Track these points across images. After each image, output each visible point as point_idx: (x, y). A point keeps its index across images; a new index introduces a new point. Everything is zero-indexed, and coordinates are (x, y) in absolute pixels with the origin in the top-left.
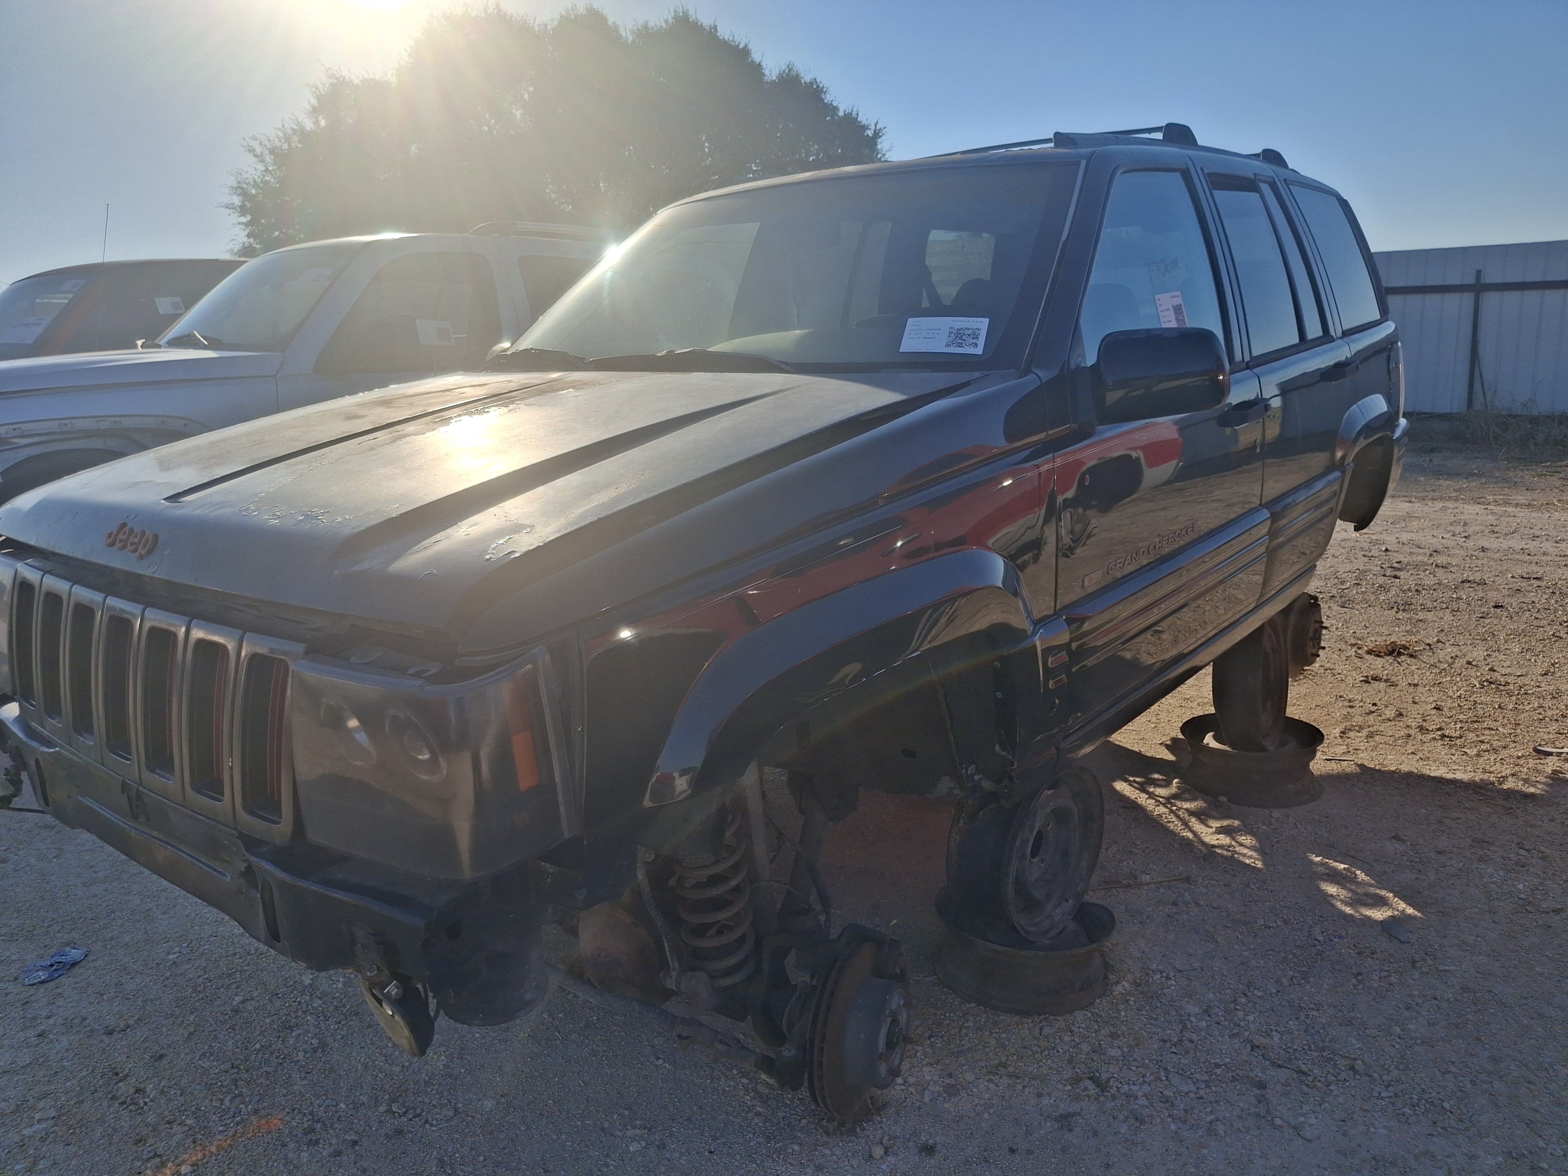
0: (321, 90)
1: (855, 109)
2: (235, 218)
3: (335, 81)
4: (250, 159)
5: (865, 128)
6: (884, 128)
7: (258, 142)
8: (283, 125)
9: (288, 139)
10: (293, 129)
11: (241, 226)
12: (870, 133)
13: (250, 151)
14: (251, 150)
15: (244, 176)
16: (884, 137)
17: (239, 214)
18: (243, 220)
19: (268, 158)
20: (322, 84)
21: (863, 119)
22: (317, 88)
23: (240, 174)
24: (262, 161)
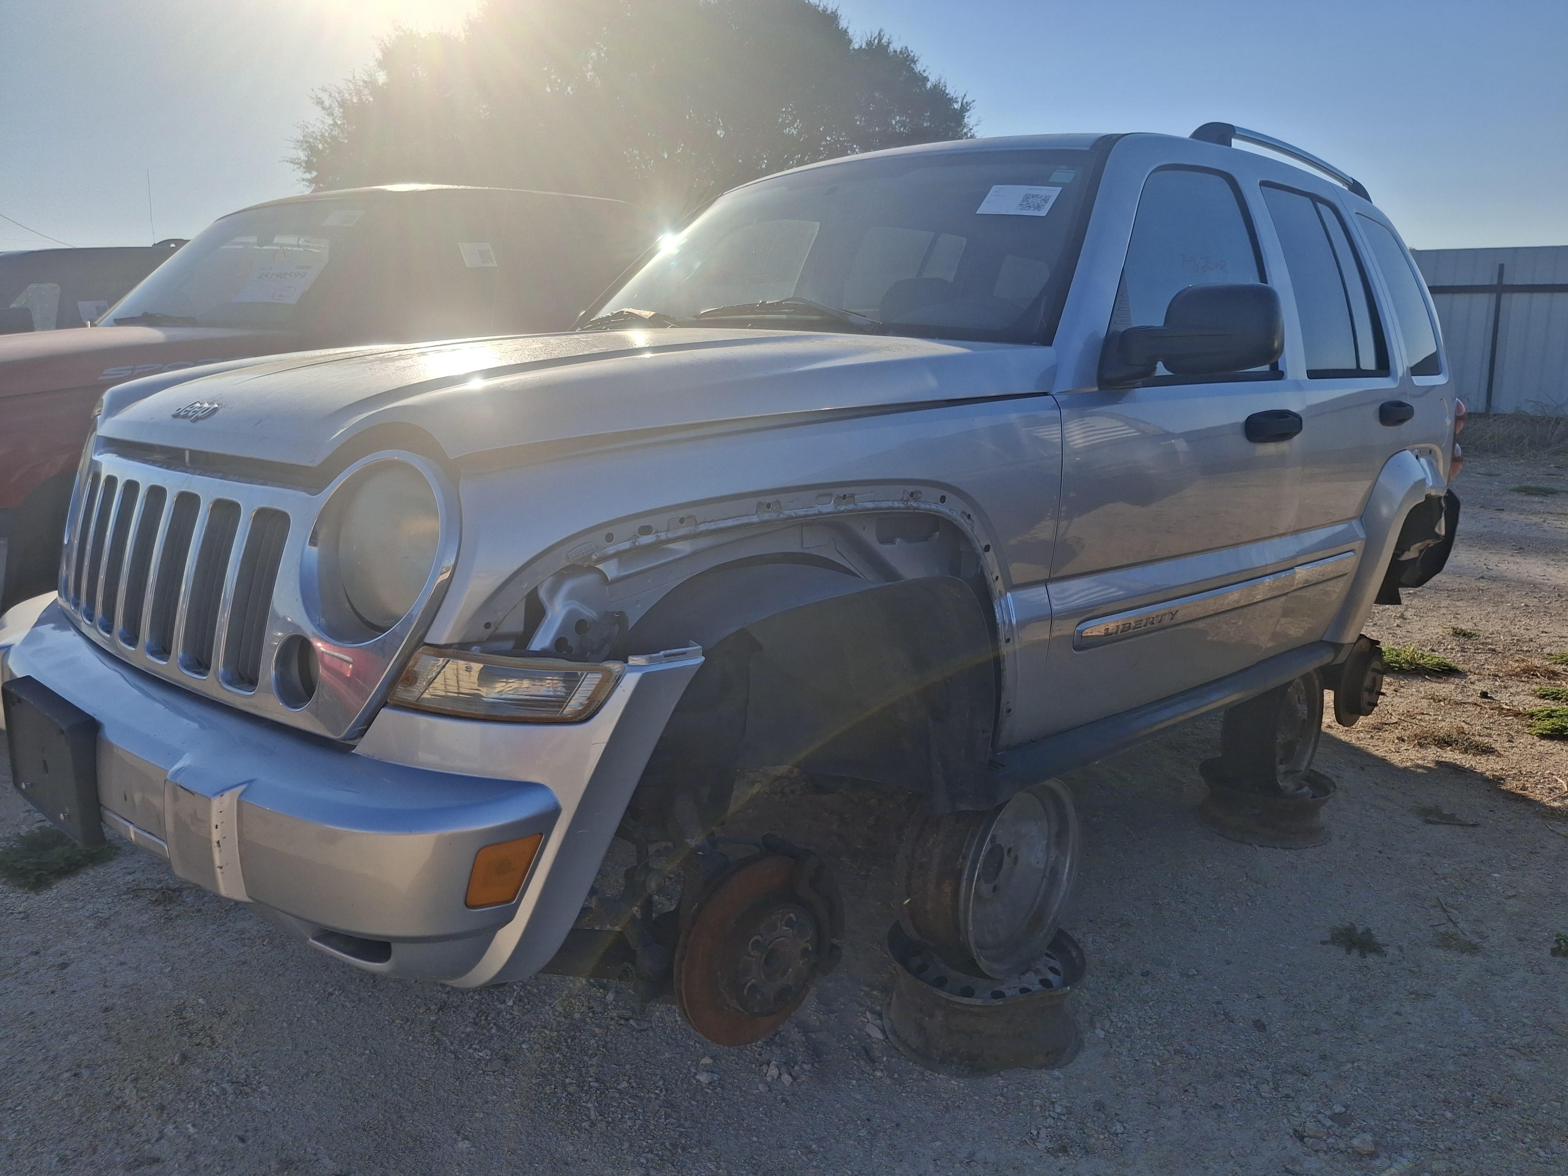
0: (387, 42)
1: (942, 81)
2: (300, 174)
3: (402, 34)
4: (318, 112)
5: (952, 100)
6: (973, 101)
7: (328, 93)
8: (354, 77)
9: (359, 93)
10: (365, 82)
11: (305, 183)
12: (957, 106)
13: (318, 102)
14: (320, 102)
15: (311, 129)
16: (972, 111)
17: (304, 170)
18: (308, 176)
19: (337, 111)
20: (388, 36)
21: (951, 91)
22: (382, 41)
23: (307, 127)
24: (331, 114)
